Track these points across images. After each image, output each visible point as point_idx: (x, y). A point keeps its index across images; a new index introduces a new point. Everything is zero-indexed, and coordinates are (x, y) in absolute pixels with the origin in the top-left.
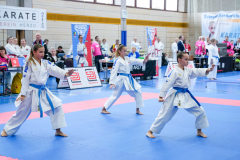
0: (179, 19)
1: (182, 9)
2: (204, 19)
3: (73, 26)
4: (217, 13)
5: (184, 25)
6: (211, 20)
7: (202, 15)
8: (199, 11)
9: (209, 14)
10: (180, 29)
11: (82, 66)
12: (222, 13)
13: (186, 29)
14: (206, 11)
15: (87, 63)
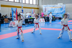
0: (36, 7)
1: (37, 4)
2: (43, 7)
3: (12, 8)
4: (47, 5)
5: (38, 9)
6: (45, 7)
7: (43, 6)
8: (42, 5)
9: (45, 5)
10: (37, 10)
11: (15, 20)
12: (48, 5)
13: (38, 10)
14: (44, 5)
15: (16, 19)
